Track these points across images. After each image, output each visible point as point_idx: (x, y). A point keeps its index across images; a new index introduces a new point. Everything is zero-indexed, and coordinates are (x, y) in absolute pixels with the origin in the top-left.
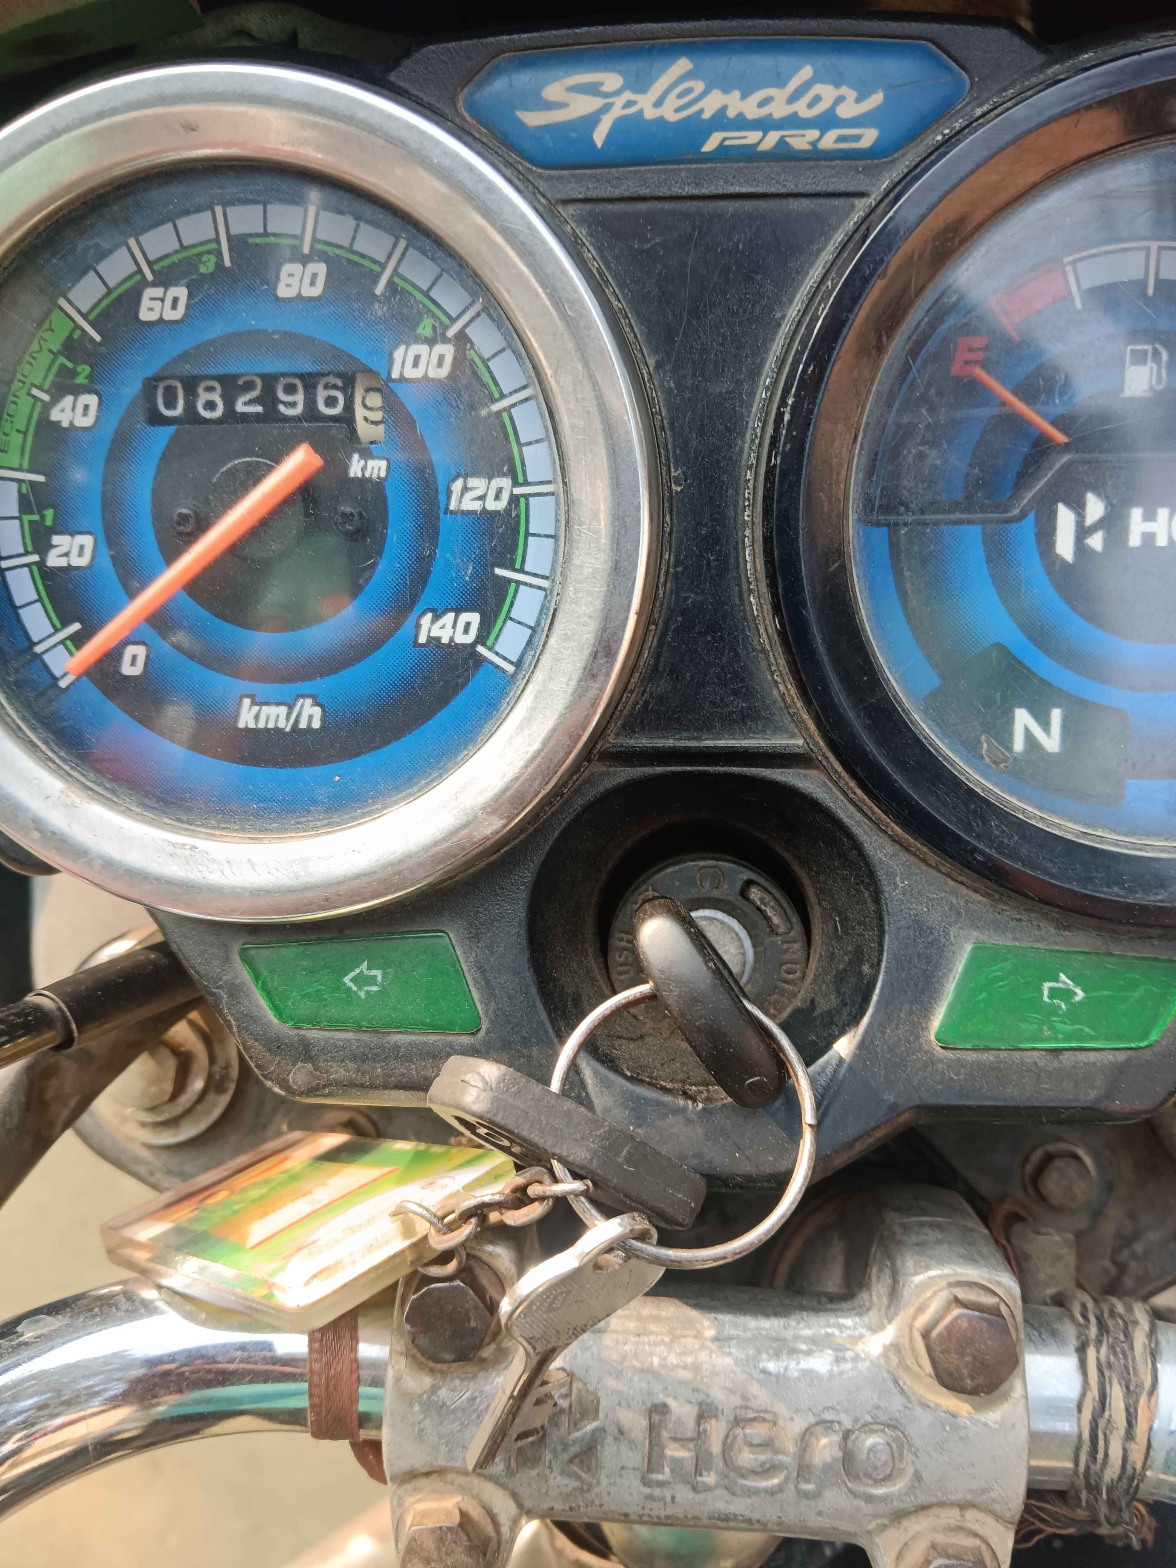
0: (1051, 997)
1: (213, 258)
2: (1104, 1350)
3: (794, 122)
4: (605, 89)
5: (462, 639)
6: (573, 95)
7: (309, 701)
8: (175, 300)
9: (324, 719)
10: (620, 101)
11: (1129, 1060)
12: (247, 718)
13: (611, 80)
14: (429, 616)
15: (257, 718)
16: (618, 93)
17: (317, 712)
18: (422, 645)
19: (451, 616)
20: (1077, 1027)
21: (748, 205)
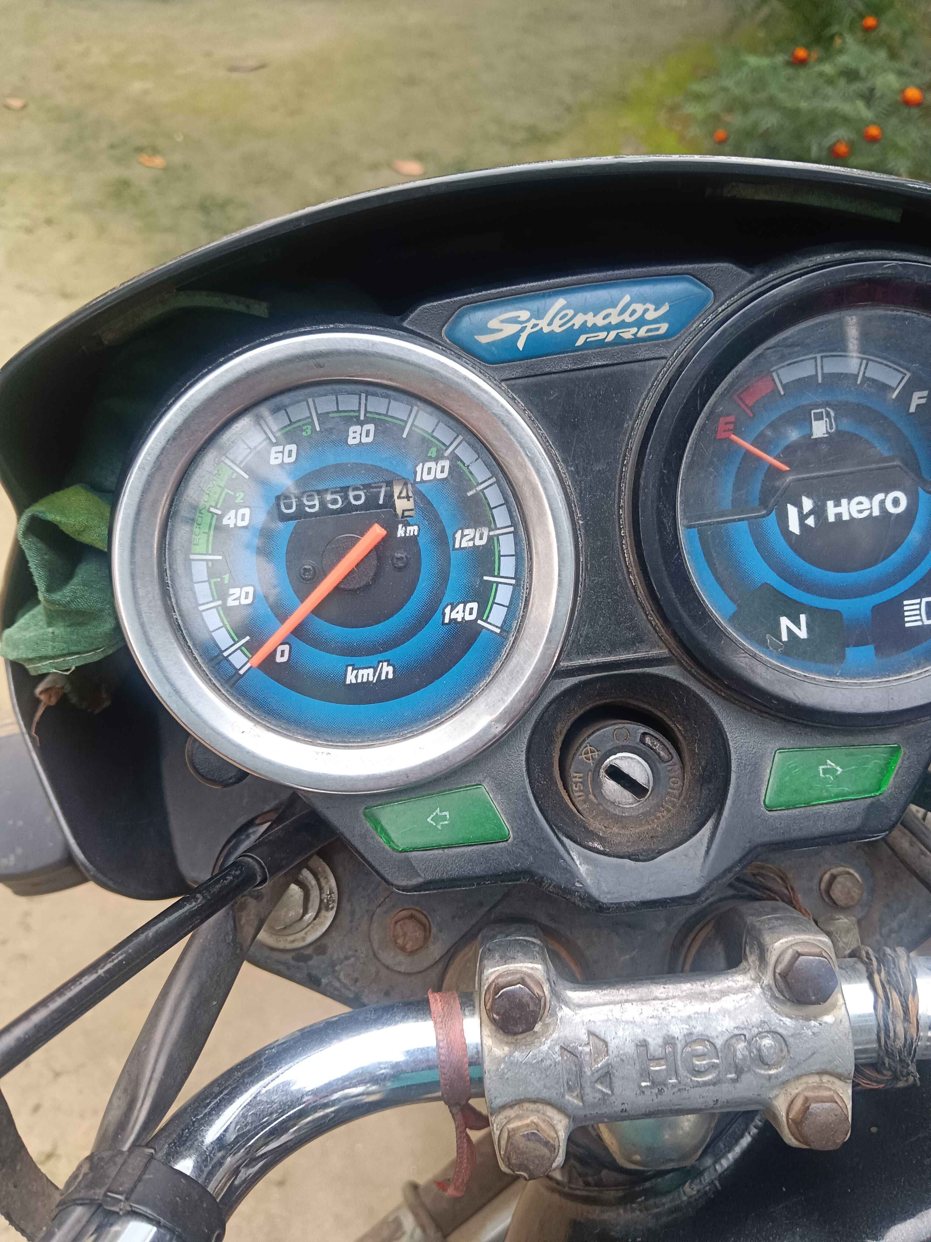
0: (824, 773)
1: (310, 427)
2: (883, 974)
3: (623, 325)
4: (520, 319)
5: (468, 618)
6: (505, 324)
7: (385, 664)
8: (290, 451)
9: (394, 672)
10: (530, 325)
11: (872, 804)
12: (350, 678)
13: (524, 315)
14: (449, 607)
15: (356, 677)
16: (528, 321)
17: (390, 669)
18: (447, 624)
19: (462, 605)
20: (840, 788)
21: (602, 370)
